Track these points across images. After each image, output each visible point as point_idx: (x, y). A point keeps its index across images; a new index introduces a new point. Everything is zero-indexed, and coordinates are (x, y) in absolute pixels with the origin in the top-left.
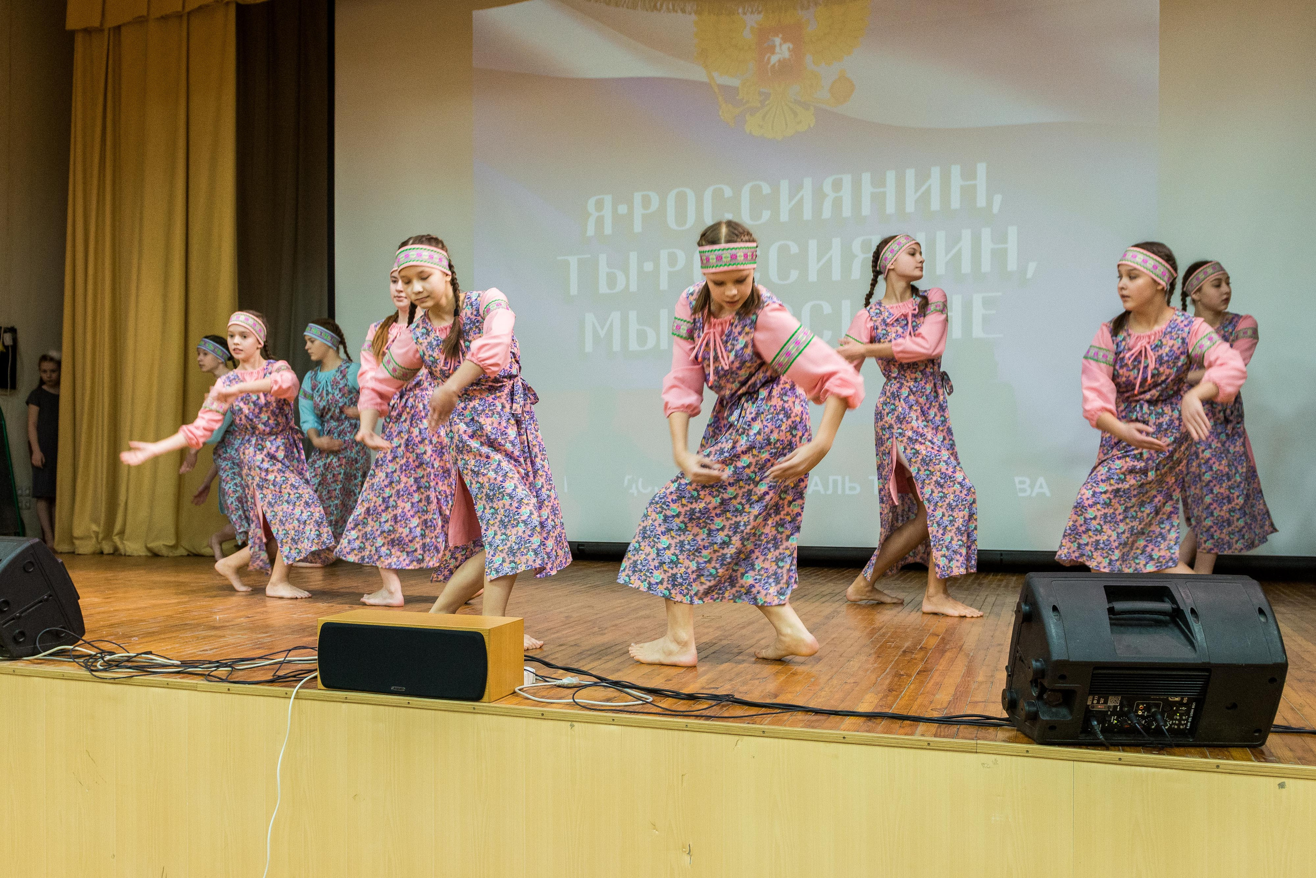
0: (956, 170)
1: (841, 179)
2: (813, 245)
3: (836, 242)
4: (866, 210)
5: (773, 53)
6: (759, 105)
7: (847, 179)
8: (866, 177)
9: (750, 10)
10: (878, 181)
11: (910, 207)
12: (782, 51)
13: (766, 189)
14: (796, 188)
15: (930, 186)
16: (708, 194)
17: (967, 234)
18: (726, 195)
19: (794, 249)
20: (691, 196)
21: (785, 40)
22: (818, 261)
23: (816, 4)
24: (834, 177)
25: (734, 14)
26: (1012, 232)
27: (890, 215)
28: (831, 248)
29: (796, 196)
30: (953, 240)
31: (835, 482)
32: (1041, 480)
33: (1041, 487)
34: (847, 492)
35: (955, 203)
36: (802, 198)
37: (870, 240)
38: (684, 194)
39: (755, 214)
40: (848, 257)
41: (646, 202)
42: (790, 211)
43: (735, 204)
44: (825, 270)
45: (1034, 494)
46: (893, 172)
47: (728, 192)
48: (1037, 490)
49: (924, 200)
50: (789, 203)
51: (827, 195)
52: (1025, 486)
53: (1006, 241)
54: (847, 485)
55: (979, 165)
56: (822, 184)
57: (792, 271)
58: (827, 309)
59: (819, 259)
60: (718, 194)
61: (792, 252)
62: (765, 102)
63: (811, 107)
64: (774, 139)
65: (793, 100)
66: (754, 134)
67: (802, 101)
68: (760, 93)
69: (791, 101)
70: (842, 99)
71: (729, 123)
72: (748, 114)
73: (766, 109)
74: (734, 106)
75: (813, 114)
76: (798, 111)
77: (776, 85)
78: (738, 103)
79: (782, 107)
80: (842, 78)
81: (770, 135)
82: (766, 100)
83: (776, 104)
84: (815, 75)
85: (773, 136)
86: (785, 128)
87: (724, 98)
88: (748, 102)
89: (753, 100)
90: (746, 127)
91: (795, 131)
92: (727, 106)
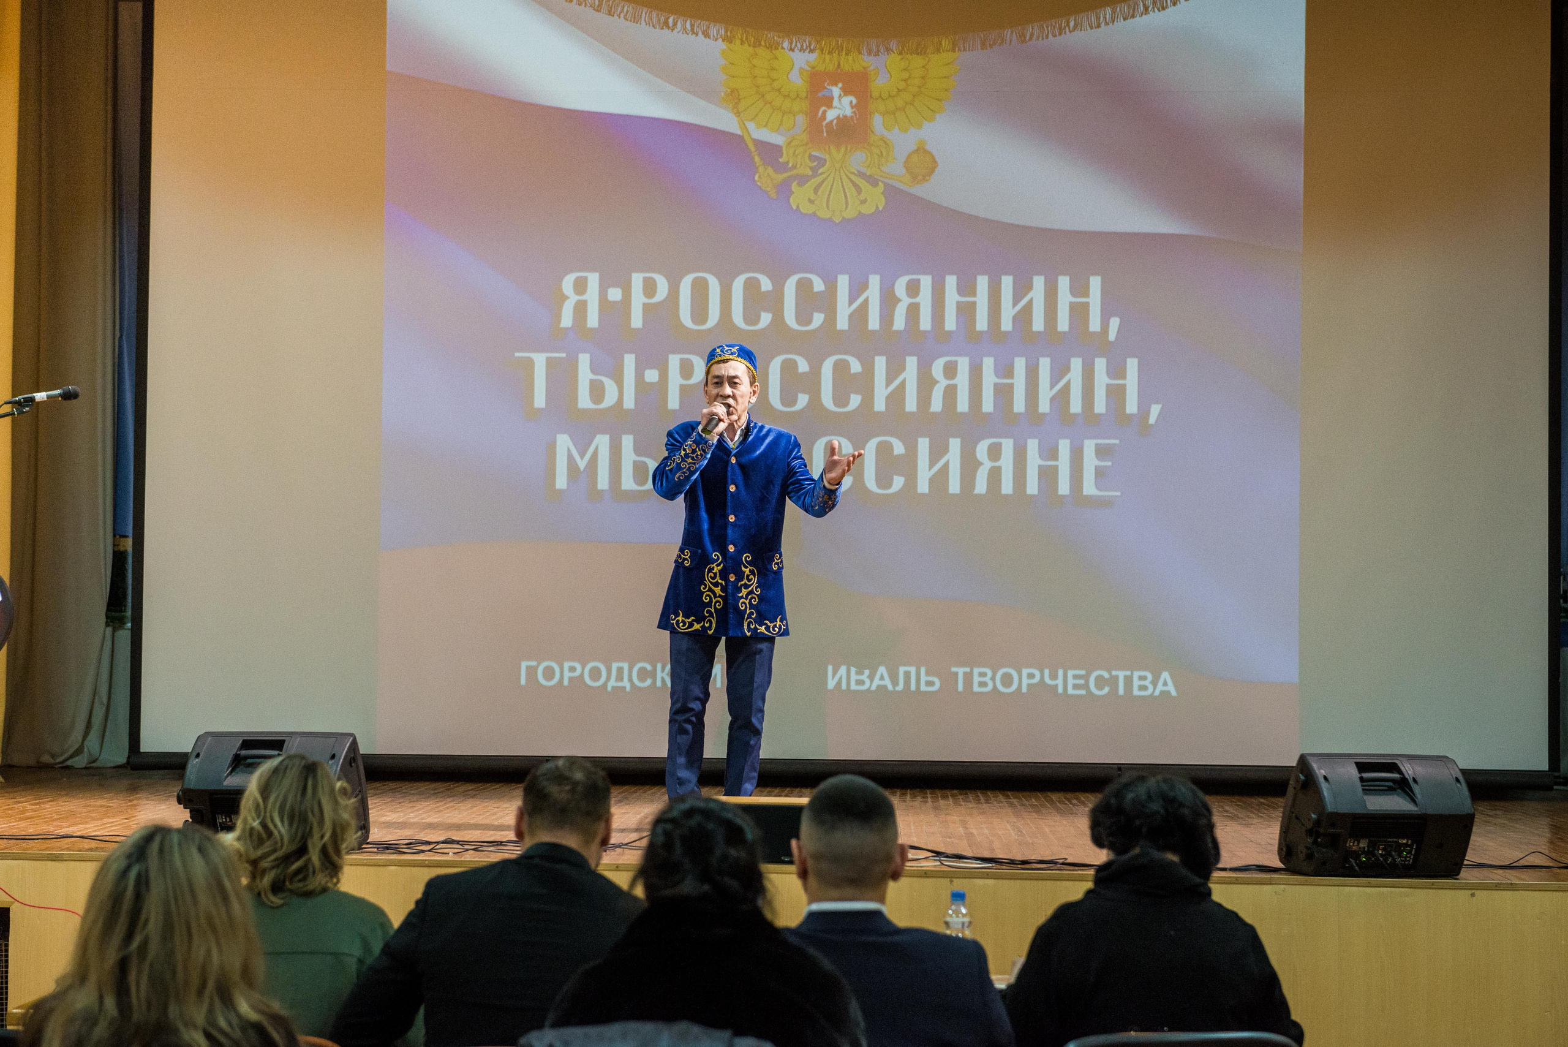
0: (1064, 282)
1: (918, 281)
2: (880, 363)
3: (911, 362)
4: (950, 323)
5: (830, 106)
6: (810, 173)
7: (925, 282)
8: (951, 281)
9: (799, 46)
10: (967, 288)
11: (1006, 325)
12: (842, 106)
13: (819, 285)
14: (858, 288)
15: (1031, 300)
16: (738, 284)
17: (1076, 364)
18: (764, 289)
19: (856, 366)
20: (714, 285)
21: (846, 92)
22: (887, 385)
23: (888, 50)
24: (907, 278)
25: (776, 49)
26: (1132, 365)
27: (982, 332)
28: (904, 369)
29: (858, 297)
30: (1060, 370)
31: (907, 675)
32: (1165, 675)
33: (1165, 684)
34: (923, 688)
35: (1063, 324)
36: (866, 301)
37: (956, 362)
38: (705, 282)
39: (803, 317)
40: (926, 383)
41: (650, 288)
42: (851, 316)
43: (775, 302)
44: (897, 398)
45: (1157, 693)
46: (986, 278)
47: (766, 284)
48: (1160, 687)
49: (1024, 317)
50: (850, 306)
51: (899, 300)
52: (1147, 683)
53: (1123, 376)
54: (924, 678)
55: (1092, 279)
56: (893, 285)
57: (853, 396)
58: (899, 448)
59: (888, 383)
60: (751, 286)
61: (853, 370)
62: (818, 170)
63: (880, 183)
64: (830, 220)
65: (856, 172)
66: (802, 210)
67: (868, 174)
68: (812, 158)
69: (853, 173)
70: (920, 177)
71: (769, 193)
72: (795, 184)
73: (819, 179)
74: (775, 171)
75: (882, 193)
76: (862, 187)
77: (833, 149)
78: (782, 168)
79: (841, 179)
80: (921, 150)
81: (824, 214)
82: (820, 168)
83: (832, 174)
84: (885, 143)
85: (829, 216)
86: (845, 206)
87: (762, 159)
88: (794, 167)
89: (801, 165)
90: (791, 200)
91: (858, 212)
92: (766, 169)
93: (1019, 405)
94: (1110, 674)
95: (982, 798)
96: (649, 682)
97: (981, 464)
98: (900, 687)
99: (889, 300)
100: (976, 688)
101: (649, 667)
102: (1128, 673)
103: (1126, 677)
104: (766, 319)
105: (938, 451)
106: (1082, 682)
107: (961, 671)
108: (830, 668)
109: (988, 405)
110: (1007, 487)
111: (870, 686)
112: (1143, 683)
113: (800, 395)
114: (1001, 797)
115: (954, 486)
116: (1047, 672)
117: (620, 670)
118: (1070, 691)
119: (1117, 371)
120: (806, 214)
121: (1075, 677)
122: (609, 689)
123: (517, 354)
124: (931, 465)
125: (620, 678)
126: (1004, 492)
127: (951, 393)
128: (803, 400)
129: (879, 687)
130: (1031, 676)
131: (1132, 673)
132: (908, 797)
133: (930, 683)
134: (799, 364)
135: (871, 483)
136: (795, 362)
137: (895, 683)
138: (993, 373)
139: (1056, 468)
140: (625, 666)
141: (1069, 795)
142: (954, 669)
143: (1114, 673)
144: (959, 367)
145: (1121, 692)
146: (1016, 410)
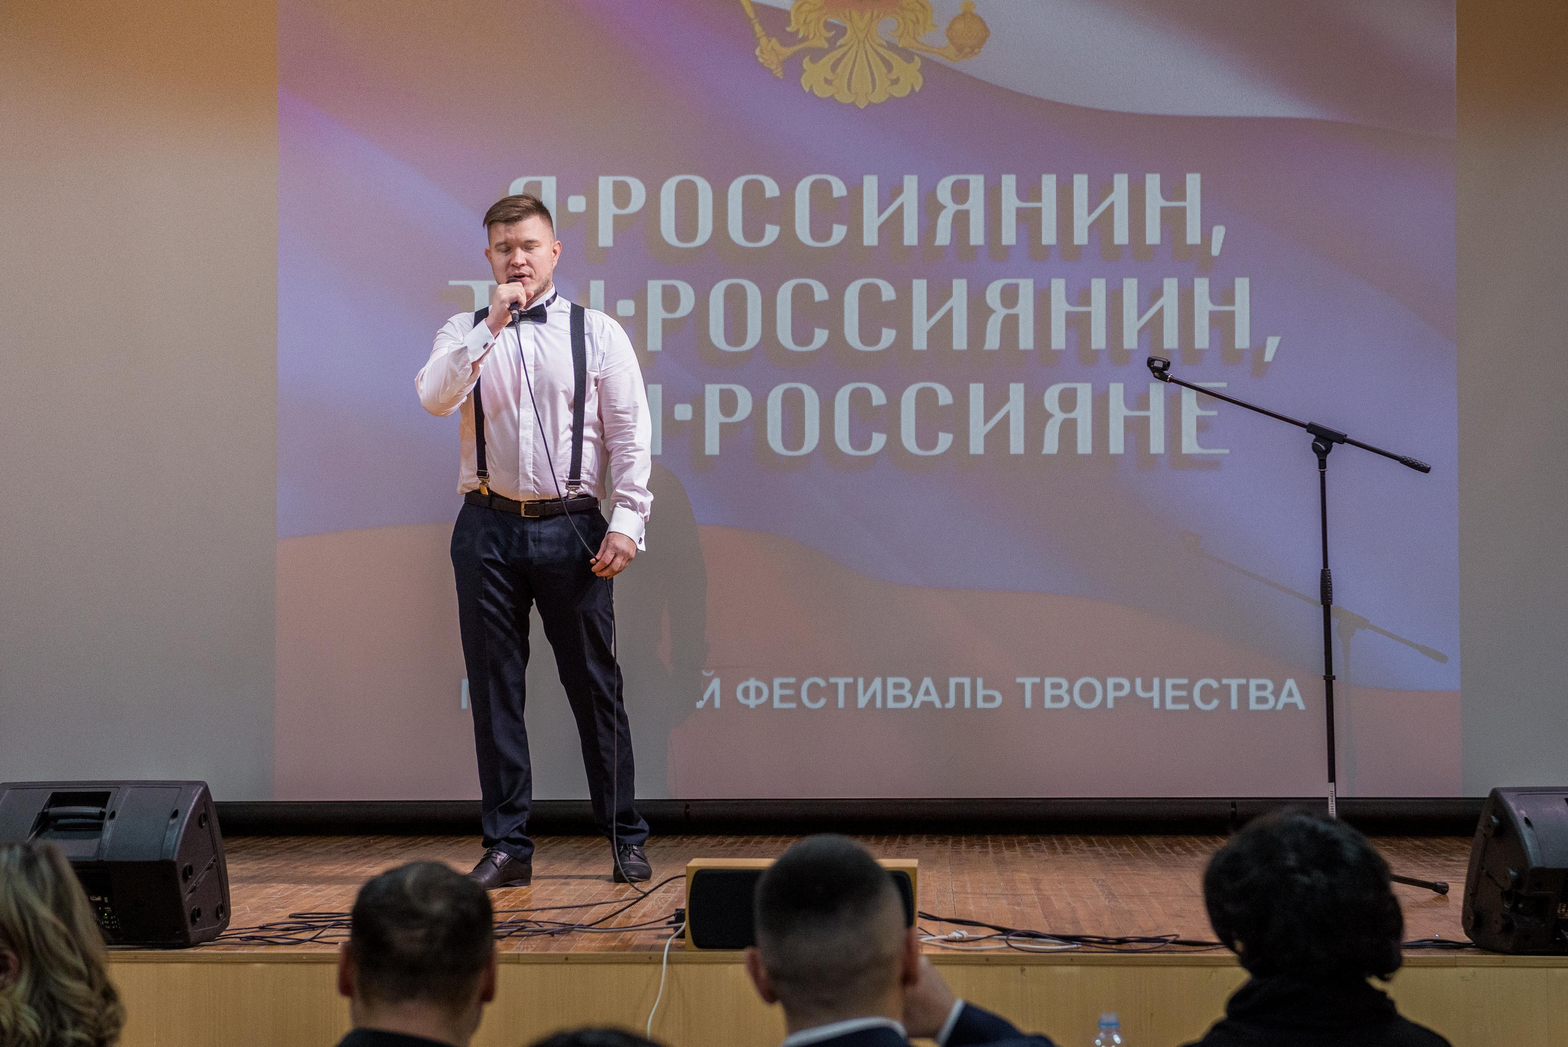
0: (1153, 182)
1: (967, 182)
2: (920, 288)
3: (960, 287)
4: (1009, 236)
6: (826, 45)
7: (976, 183)
8: (1009, 182)
10: (1029, 190)
11: (1081, 237)
13: (839, 189)
14: (890, 192)
15: (1112, 204)
16: (736, 190)
17: (1171, 286)
18: (769, 194)
19: (888, 293)
20: (705, 191)
22: (929, 317)
24: (953, 178)
26: (1240, 285)
27: (1049, 248)
28: (950, 295)
29: (891, 203)
30: (1150, 295)
31: (960, 687)
32: (1290, 683)
33: (1290, 694)
34: (981, 704)
35: (1153, 235)
36: (901, 207)
37: (1017, 286)
38: (693, 187)
39: (820, 230)
40: (978, 313)
41: (622, 195)
42: (881, 229)
43: (782, 211)
44: (941, 332)
45: (1280, 706)
46: (1054, 177)
47: (771, 189)
48: (1284, 699)
49: (1102, 227)
50: (879, 215)
51: (945, 207)
52: (1267, 693)
53: (1231, 301)
54: (981, 692)
55: (1189, 176)
56: (935, 188)
57: (885, 331)
58: (945, 397)
59: (930, 314)
60: (752, 191)
61: (884, 299)
62: (835, 43)
63: (916, 58)
64: (853, 104)
65: (885, 44)
66: (816, 93)
67: (900, 45)
68: (829, 26)
69: (881, 45)
70: (968, 50)
71: (774, 72)
72: (806, 60)
73: (837, 54)
74: (783, 44)
75: (919, 70)
76: (894, 64)
77: (855, 15)
78: (789, 39)
79: (866, 52)
80: (967, 15)
81: (845, 98)
82: (839, 39)
83: (855, 48)
84: (923, 6)
85: (851, 100)
86: (871, 88)
87: (764, 29)
88: (805, 39)
89: (815, 34)
90: (803, 81)
91: (887, 96)
92: (769, 41)
93: (1099, 340)
94: (1220, 682)
95: (1058, 847)
97: (1051, 416)
98: (951, 704)
99: (929, 208)
100: (1048, 704)
102: (1243, 681)
103: (1240, 687)
104: (772, 233)
105: (995, 400)
106: (1184, 693)
107: (1028, 682)
108: (861, 681)
109: (1058, 340)
110: (1084, 445)
111: (912, 704)
112: (1262, 694)
113: (817, 331)
114: (1083, 845)
115: (1017, 445)
116: (1138, 681)
118: (1169, 706)
119: (1223, 294)
120: (820, 99)
121: (1175, 687)
123: (452, 283)
124: (987, 418)
126: (1080, 451)
127: (1010, 325)
128: (821, 337)
129: (923, 703)
130: (1118, 687)
131: (1248, 682)
132: (963, 847)
133: (989, 699)
134: (815, 289)
135: (909, 441)
136: (810, 289)
137: (944, 698)
138: (1063, 298)
139: (1147, 418)
141: (1171, 840)
142: (1019, 680)
143: (1225, 681)
144: (1021, 291)
145: (1234, 705)
146: (1094, 346)
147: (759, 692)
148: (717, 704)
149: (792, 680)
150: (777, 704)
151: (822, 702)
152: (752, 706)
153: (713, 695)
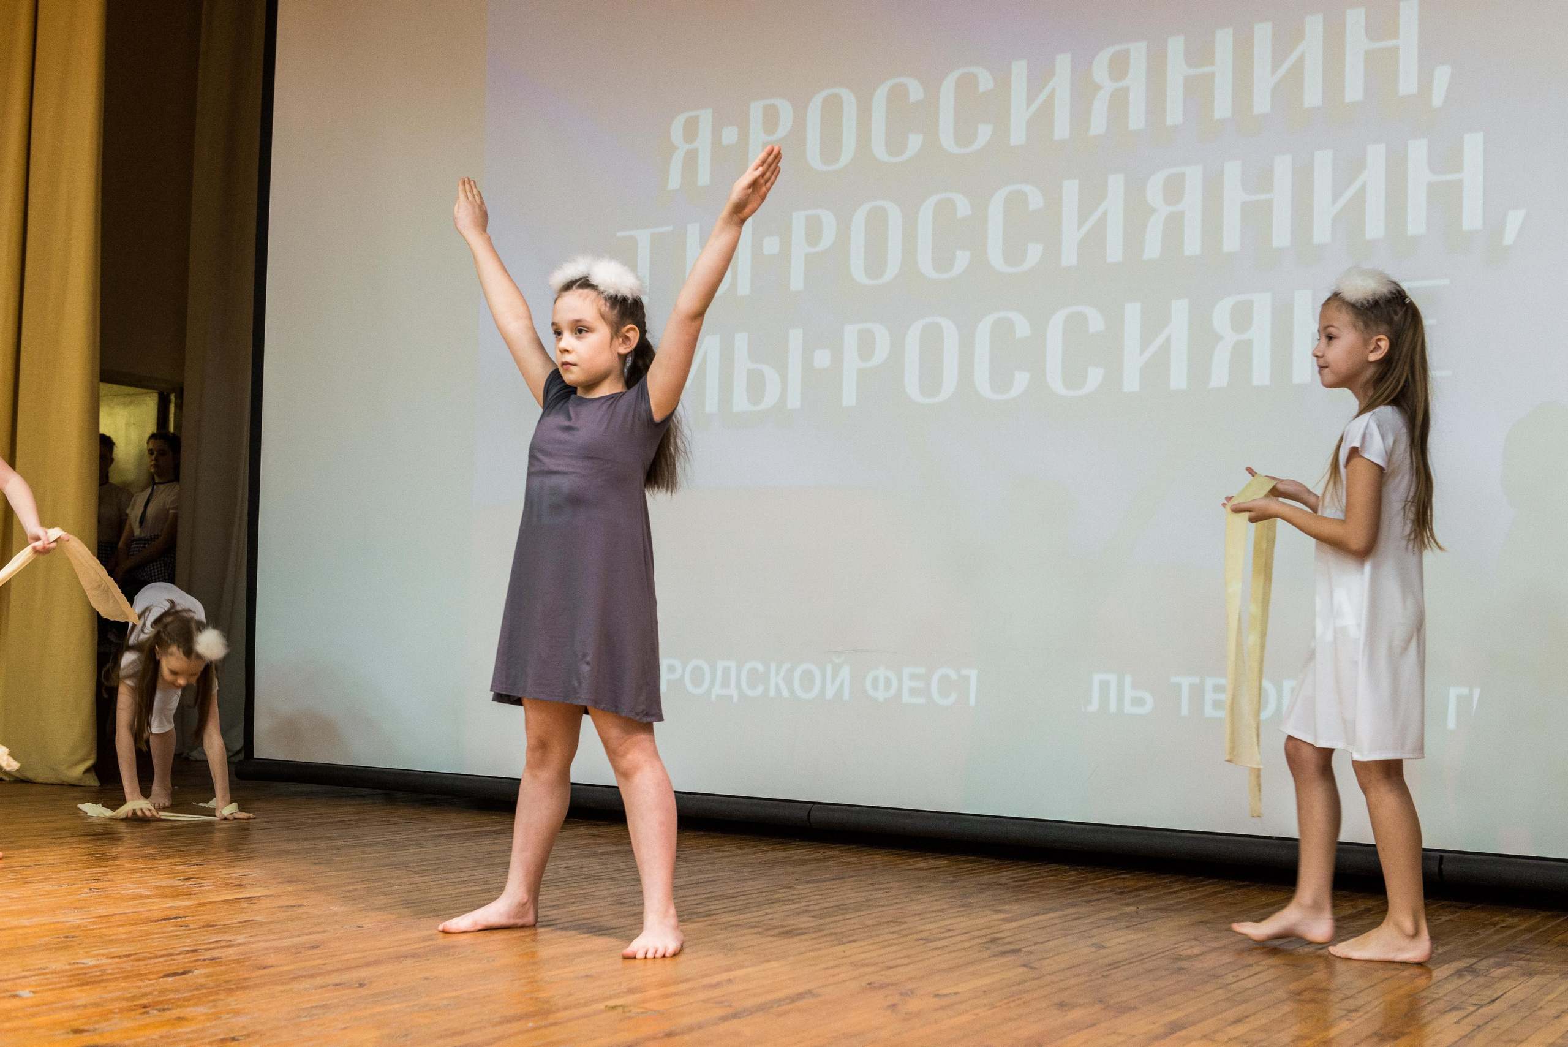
0: (1356, 19)
1: (1127, 53)
2: (1071, 189)
3: (1116, 183)
4: (1174, 114)
7: (1138, 52)
8: (1176, 45)
10: (1200, 52)
11: (1262, 103)
13: (985, 81)
14: (1041, 77)
15: (1301, 59)
16: (880, 97)
17: (1376, 155)
18: (913, 98)
19: (1036, 199)
20: (850, 102)
22: (1080, 225)
24: (1110, 50)
26: (1474, 144)
27: (1222, 122)
28: (1104, 196)
29: (1041, 92)
30: (1349, 169)
31: (1105, 686)
34: (1128, 709)
35: (1354, 89)
36: (1052, 93)
37: (1182, 176)
38: (838, 100)
39: (964, 133)
40: (1137, 213)
41: (771, 120)
42: (1029, 123)
43: (927, 116)
44: (1093, 242)
46: (1230, 31)
47: (915, 91)
49: (1289, 88)
50: (1028, 108)
51: (1099, 87)
53: (1457, 166)
54: (1129, 693)
55: (1403, 5)
56: (1091, 66)
57: (1031, 246)
58: (1096, 322)
59: (1082, 220)
60: (897, 97)
61: (1031, 207)
93: (1281, 235)
96: (760, 690)
97: (1220, 337)
98: (1094, 707)
99: (1084, 89)
101: (761, 668)
104: (915, 142)
105: (1154, 323)
107: (1185, 682)
109: (1231, 242)
110: (1261, 374)
113: (960, 254)
115: (1178, 379)
117: (726, 671)
119: (1446, 157)
122: (713, 698)
124: (1144, 345)
125: (726, 684)
126: (1256, 381)
127: (1174, 226)
128: (962, 260)
133: (1139, 702)
134: (958, 204)
135: (1055, 379)
136: (952, 204)
138: (1239, 185)
140: (732, 665)
142: (1175, 679)
144: (1187, 183)
146: (1276, 244)
147: (888, 682)
148: (846, 696)
149: (922, 670)
150: (906, 698)
151: (953, 697)
152: (881, 699)
153: (842, 684)
